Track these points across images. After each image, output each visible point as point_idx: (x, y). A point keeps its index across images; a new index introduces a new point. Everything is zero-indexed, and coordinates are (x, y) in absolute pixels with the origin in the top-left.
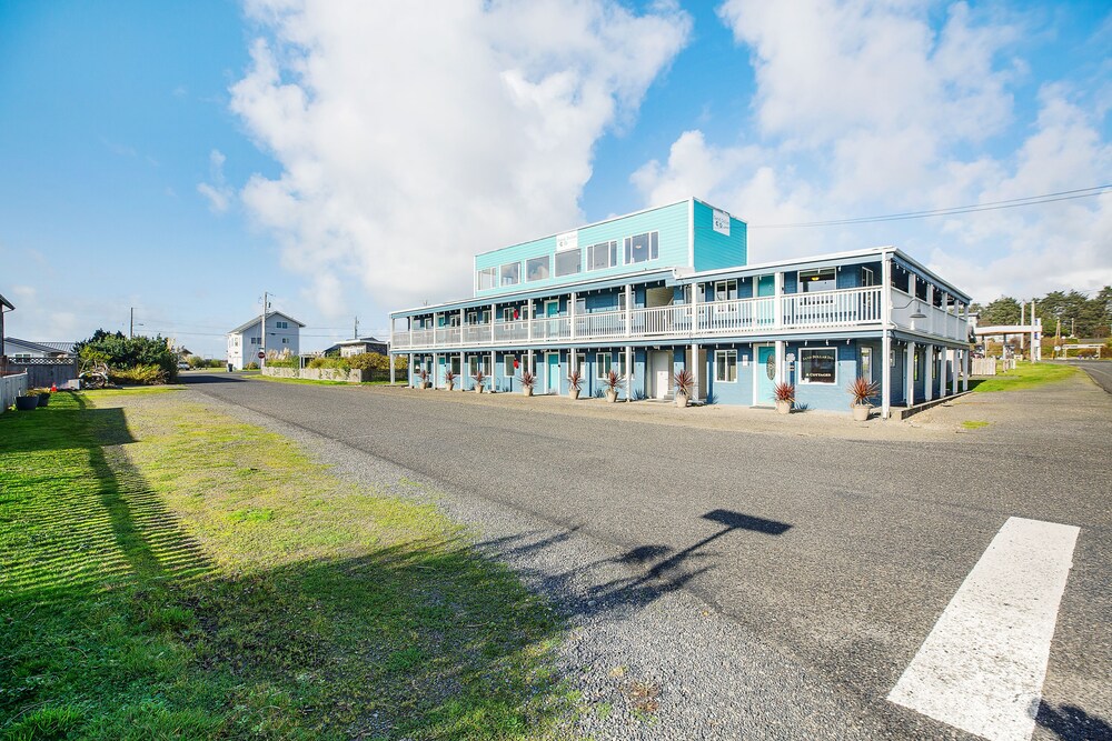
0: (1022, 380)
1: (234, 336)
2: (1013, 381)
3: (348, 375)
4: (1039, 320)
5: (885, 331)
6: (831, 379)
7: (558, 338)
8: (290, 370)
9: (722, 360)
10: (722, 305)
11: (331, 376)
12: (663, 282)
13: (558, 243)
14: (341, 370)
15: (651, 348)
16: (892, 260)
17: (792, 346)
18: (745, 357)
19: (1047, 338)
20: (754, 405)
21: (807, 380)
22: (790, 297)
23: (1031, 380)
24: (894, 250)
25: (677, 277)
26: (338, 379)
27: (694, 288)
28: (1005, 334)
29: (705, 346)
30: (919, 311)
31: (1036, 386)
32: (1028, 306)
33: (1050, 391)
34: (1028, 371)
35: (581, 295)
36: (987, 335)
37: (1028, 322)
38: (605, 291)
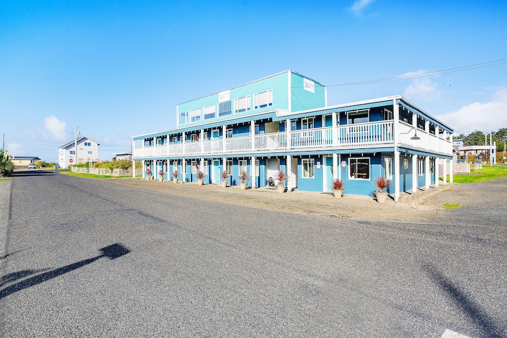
0: (485, 175)
1: (60, 150)
2: (479, 176)
3: (112, 172)
4: (495, 143)
5: (396, 148)
6: (367, 177)
7: (219, 152)
8: (85, 169)
9: (305, 165)
10: (305, 133)
11: (104, 173)
12: (271, 120)
13: (220, 98)
14: (108, 169)
15: (266, 158)
16: (400, 105)
17: (344, 157)
18: (319, 163)
19: (499, 153)
20: (324, 192)
21: (353, 177)
22: (343, 126)
23: (489, 176)
24: (400, 97)
25: (278, 116)
26: (108, 174)
27: (288, 122)
28: (477, 150)
29: (294, 157)
30: (416, 135)
31: (492, 179)
32: (489, 136)
33: (499, 183)
34: (488, 171)
35: (229, 127)
36: (467, 150)
37: (489, 144)
38: (241, 124)
